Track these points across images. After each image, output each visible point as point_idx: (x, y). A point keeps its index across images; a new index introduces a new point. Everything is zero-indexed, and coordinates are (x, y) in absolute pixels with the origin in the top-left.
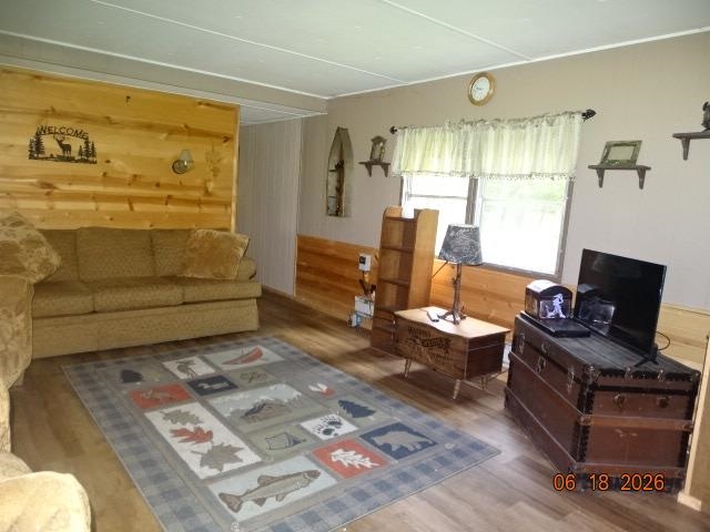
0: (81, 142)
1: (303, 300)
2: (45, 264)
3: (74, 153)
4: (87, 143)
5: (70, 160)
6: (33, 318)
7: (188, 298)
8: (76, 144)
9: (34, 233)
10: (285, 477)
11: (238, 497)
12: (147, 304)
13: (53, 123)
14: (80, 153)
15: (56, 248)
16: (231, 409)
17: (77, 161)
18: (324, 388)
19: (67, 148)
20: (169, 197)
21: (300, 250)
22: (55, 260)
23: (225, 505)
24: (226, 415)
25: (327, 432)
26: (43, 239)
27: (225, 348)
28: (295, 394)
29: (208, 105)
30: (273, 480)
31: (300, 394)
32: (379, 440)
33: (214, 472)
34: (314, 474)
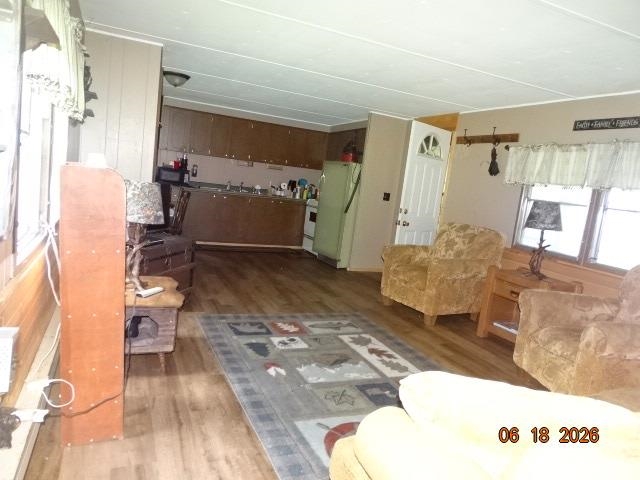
16: (359, 366)
18: (272, 371)
24: (362, 362)
25: (292, 340)
28: (302, 370)
31: (298, 369)
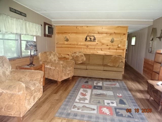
0: (93, 38)
1: (144, 75)
2: (83, 60)
3: (92, 40)
4: (94, 38)
5: (91, 41)
6: (74, 69)
7: (105, 70)
8: (92, 38)
9: (82, 54)
10: (88, 108)
11: (76, 107)
12: (96, 69)
13: (90, 34)
14: (93, 40)
15: (85, 57)
16: (95, 93)
17: (92, 41)
18: (121, 95)
19: (91, 39)
20: (110, 48)
21: (144, 62)
22: (85, 59)
23: (73, 107)
24: (93, 93)
25: (108, 104)
26: (83, 55)
27: (106, 81)
29: (120, 27)
30: (86, 107)
31: (113, 95)
32: (118, 110)
33: (79, 101)
34: (94, 110)
